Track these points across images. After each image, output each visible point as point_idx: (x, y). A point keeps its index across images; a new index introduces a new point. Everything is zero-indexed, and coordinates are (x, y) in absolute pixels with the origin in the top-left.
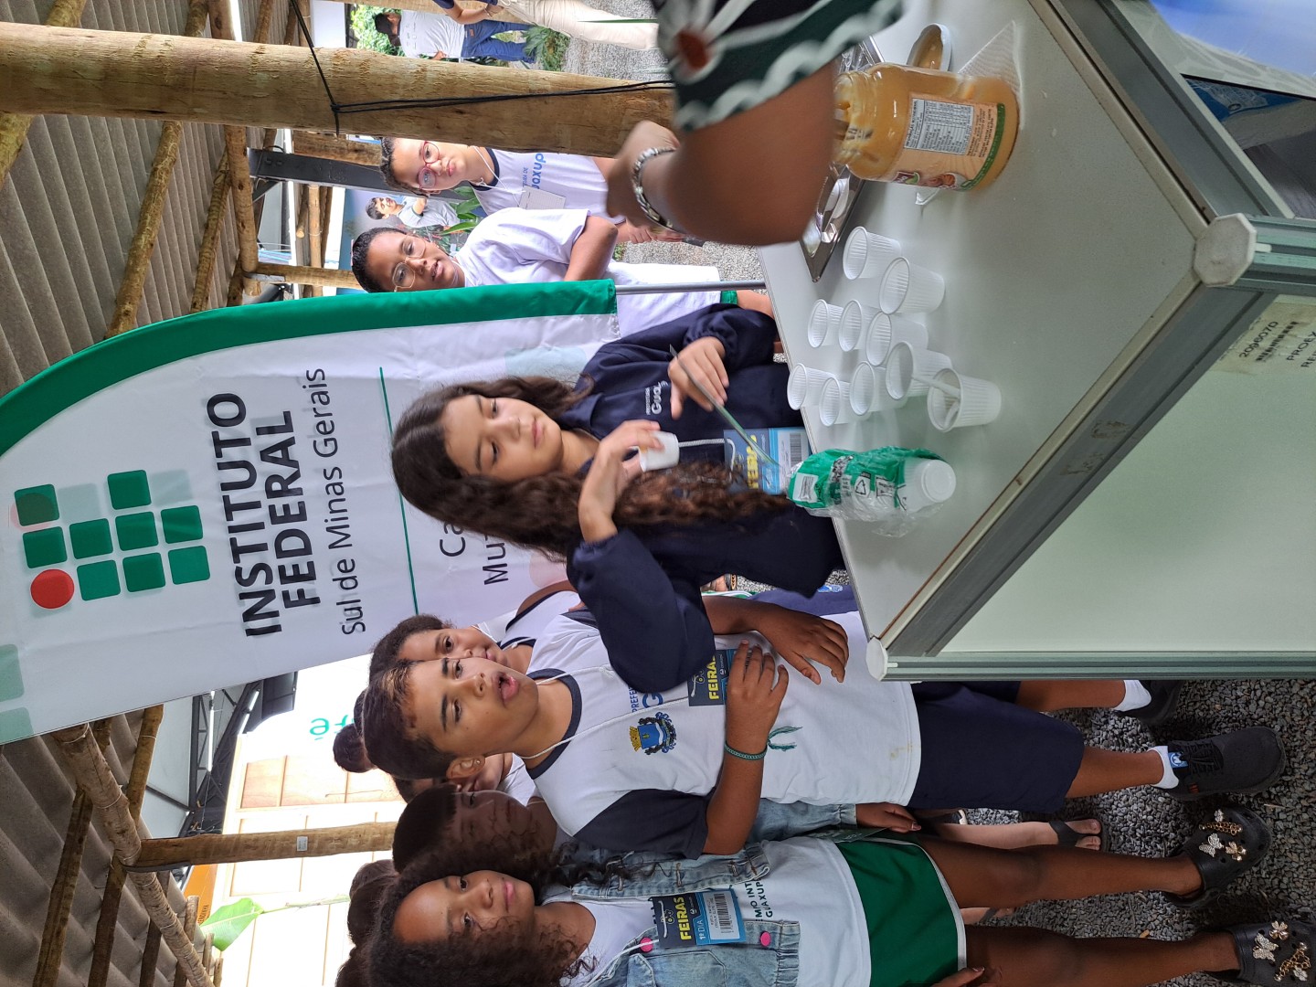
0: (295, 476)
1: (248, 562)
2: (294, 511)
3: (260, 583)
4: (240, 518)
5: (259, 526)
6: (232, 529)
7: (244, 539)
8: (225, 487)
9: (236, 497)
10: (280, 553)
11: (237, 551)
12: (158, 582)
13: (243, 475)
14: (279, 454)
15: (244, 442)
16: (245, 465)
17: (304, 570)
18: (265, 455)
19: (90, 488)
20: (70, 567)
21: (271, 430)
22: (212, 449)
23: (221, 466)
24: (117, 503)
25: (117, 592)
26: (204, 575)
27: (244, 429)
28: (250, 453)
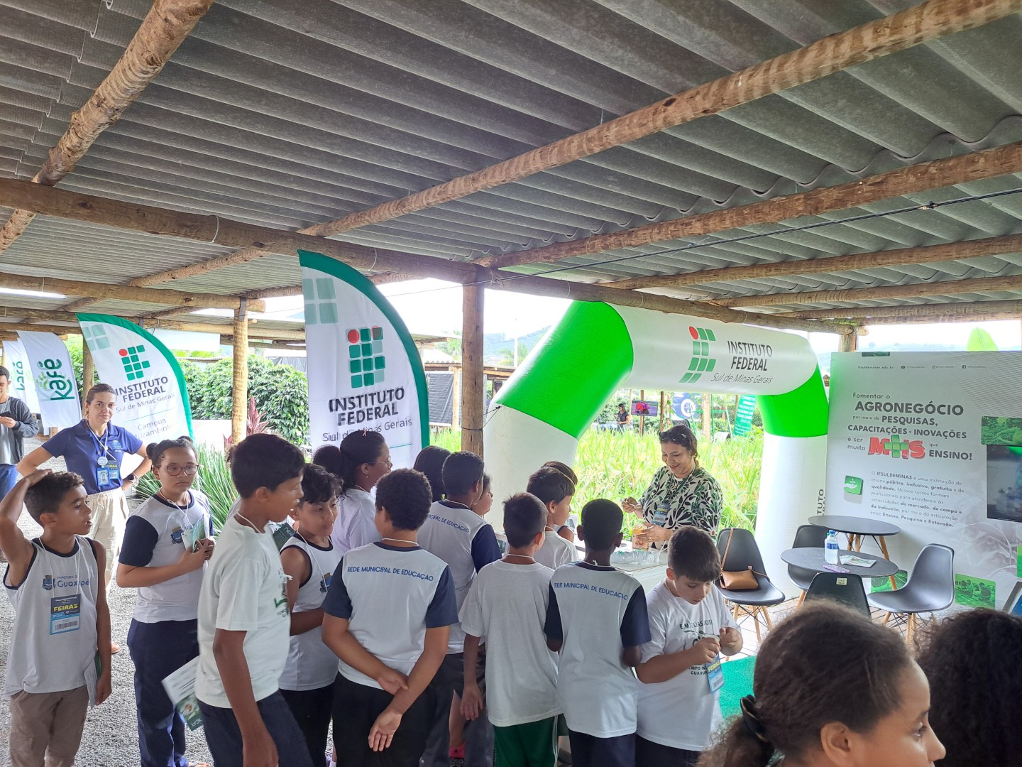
0: (380, 417)
1: (356, 401)
2: (370, 416)
3: (349, 405)
4: (369, 398)
5: (366, 405)
6: (366, 395)
7: (363, 399)
8: (379, 393)
9: (375, 397)
10: (358, 412)
11: (359, 397)
12: (352, 371)
13: (382, 400)
14: (386, 411)
15: (391, 400)
16: (384, 400)
17: (352, 421)
18: (387, 406)
19: (381, 350)
20: (359, 342)
21: (393, 408)
22: (389, 389)
23: (384, 392)
24: (376, 359)
25: (351, 357)
26: (354, 386)
27: (394, 400)
28: (387, 402)
